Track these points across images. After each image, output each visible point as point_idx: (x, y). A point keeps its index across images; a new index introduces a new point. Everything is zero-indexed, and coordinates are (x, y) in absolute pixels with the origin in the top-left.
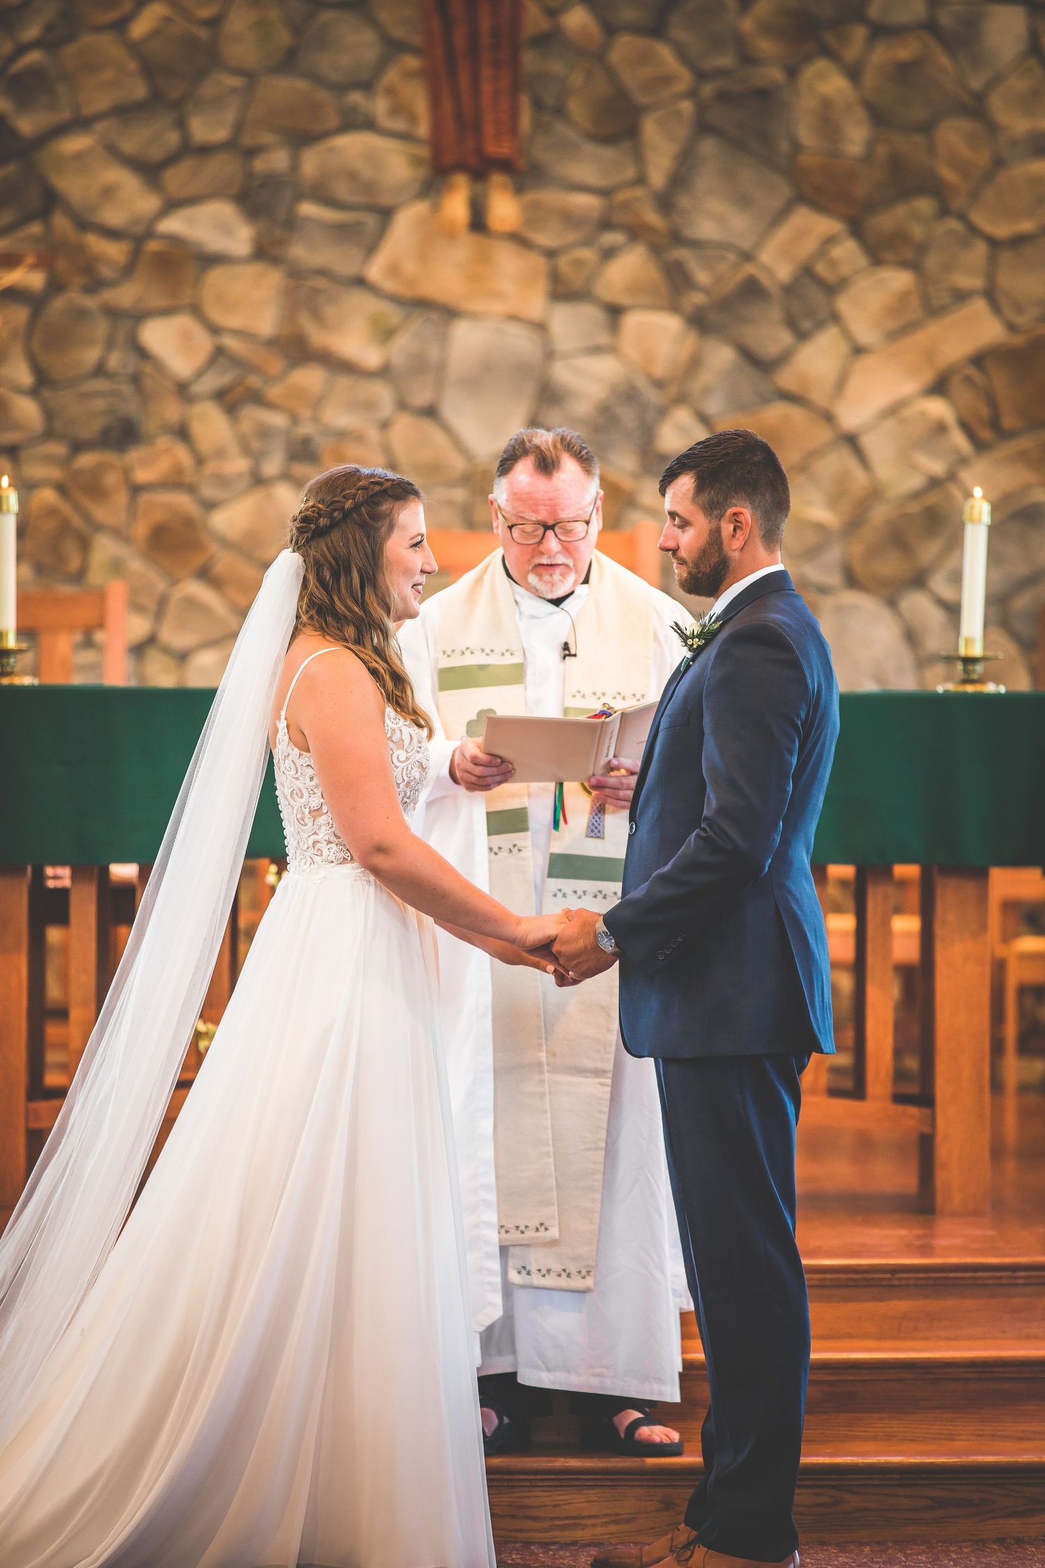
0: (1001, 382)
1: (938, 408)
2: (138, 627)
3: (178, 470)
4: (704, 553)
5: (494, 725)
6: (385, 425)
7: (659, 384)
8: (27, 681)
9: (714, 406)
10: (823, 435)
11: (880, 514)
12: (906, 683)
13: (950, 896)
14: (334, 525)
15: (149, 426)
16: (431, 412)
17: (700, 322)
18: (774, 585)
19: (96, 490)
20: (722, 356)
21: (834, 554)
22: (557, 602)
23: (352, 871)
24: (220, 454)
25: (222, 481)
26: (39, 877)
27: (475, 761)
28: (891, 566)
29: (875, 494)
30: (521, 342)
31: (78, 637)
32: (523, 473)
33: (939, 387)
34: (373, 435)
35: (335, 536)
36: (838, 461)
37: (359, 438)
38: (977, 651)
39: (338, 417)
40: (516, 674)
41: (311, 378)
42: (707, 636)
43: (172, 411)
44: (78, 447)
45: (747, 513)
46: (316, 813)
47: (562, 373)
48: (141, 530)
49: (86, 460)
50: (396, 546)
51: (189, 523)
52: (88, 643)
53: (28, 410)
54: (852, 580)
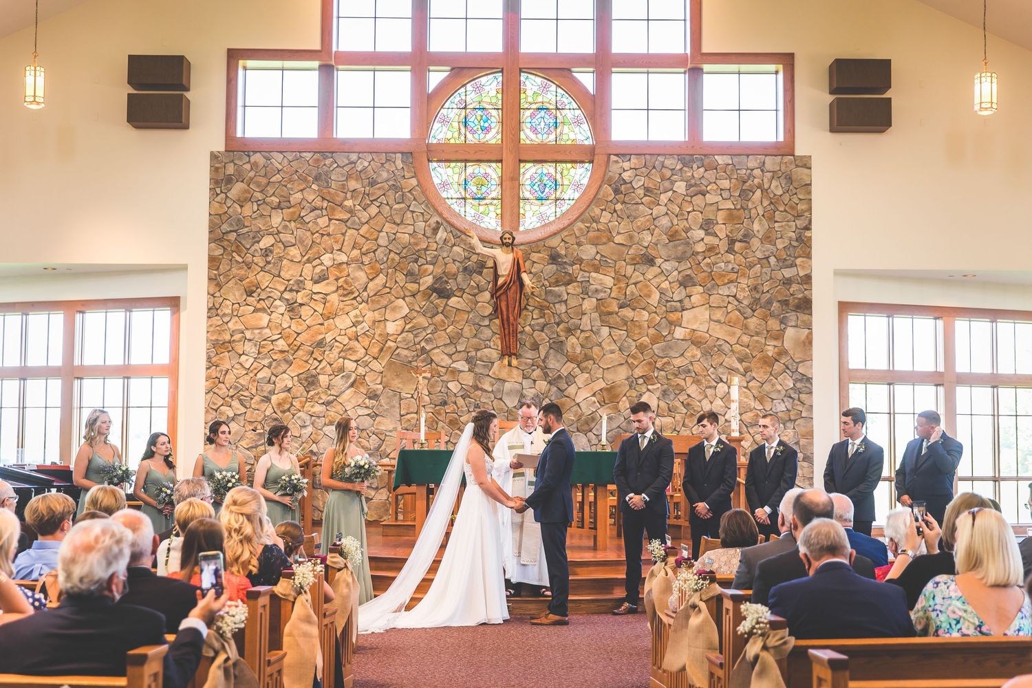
0: (605, 394)
1: (594, 399)
2: (447, 439)
3: (454, 409)
4: (546, 425)
5: (519, 456)
6: (492, 402)
7: (543, 394)
8: (427, 449)
9: (553, 398)
10: (573, 404)
11: (583, 418)
12: (588, 450)
13: (600, 490)
14: (482, 419)
15: (449, 402)
16: (501, 399)
17: (550, 383)
18: (563, 431)
19: (439, 414)
20: (554, 389)
21: (575, 425)
22: (530, 433)
23: (477, 486)
24: (462, 407)
25: (462, 412)
26: (428, 486)
27: (515, 463)
28: (586, 427)
29: (582, 414)
30: (518, 386)
31: (436, 441)
32: (524, 408)
33: (594, 395)
34: (490, 403)
35: (482, 421)
36: (576, 408)
37: (488, 403)
38: (605, 444)
39: (483, 400)
40: (523, 447)
41: (479, 393)
42: (549, 442)
43: (453, 399)
44: (436, 406)
45: (552, 417)
46: (471, 475)
47: (524, 391)
48: (447, 421)
49: (437, 408)
50: (492, 425)
51: (456, 419)
52: (438, 442)
53: (427, 399)
54: (578, 431)
